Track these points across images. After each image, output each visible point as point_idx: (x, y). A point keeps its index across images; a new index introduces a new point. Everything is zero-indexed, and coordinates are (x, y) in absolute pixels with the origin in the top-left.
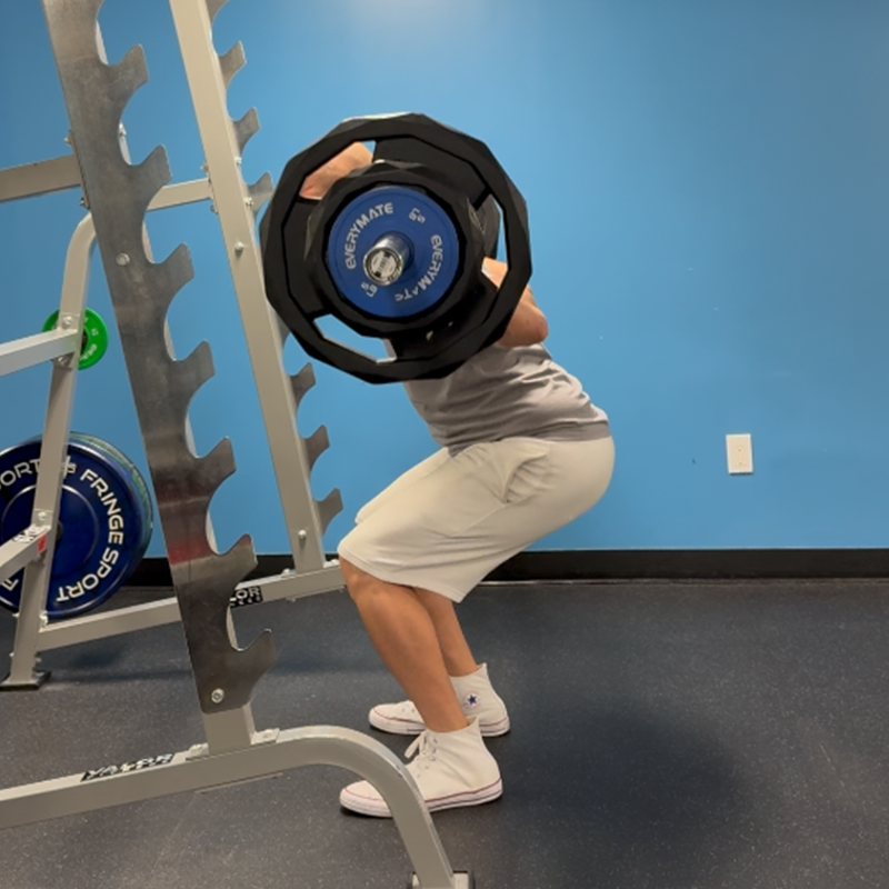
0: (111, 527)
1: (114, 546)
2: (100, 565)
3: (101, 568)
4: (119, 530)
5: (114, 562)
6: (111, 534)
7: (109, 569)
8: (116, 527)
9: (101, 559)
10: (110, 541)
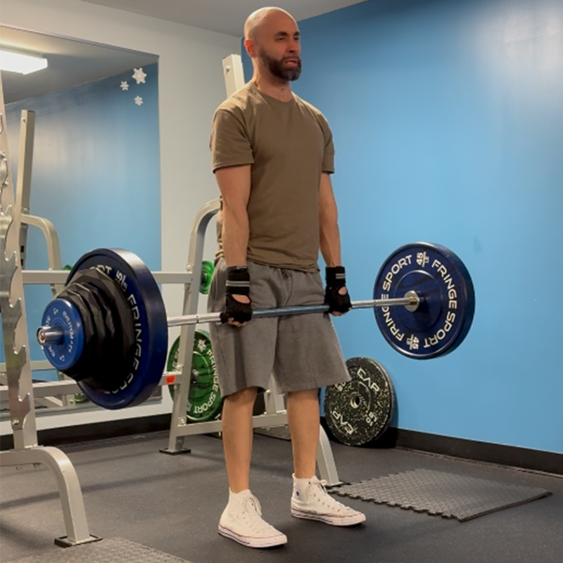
0: (450, 298)
1: (452, 311)
2: (446, 323)
3: (446, 326)
4: (454, 299)
5: (453, 321)
6: (450, 302)
7: (451, 325)
8: (452, 298)
9: (446, 319)
10: (450, 307)
